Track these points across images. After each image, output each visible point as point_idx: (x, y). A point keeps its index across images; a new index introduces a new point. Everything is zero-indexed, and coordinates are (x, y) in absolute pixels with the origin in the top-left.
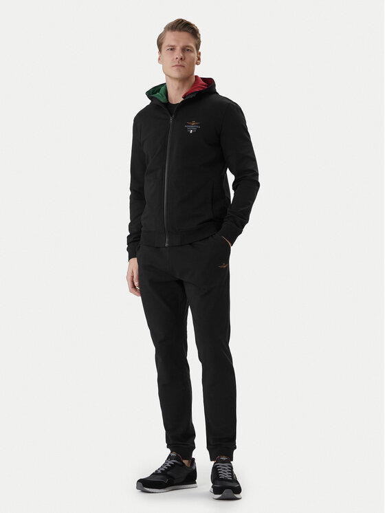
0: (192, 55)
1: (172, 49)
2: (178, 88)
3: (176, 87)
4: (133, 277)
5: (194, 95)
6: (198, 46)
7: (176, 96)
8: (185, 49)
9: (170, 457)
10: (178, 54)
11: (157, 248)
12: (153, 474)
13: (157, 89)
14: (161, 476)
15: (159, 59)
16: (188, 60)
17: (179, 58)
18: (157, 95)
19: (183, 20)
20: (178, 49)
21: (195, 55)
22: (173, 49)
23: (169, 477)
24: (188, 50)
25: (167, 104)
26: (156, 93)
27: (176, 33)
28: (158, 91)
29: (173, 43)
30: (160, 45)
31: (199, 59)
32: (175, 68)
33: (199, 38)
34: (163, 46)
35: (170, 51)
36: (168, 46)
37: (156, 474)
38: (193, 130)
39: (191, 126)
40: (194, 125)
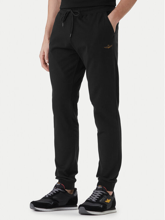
4: (44, 56)
9: (56, 187)
12: (43, 198)
14: (49, 200)
23: (54, 200)
37: (45, 198)
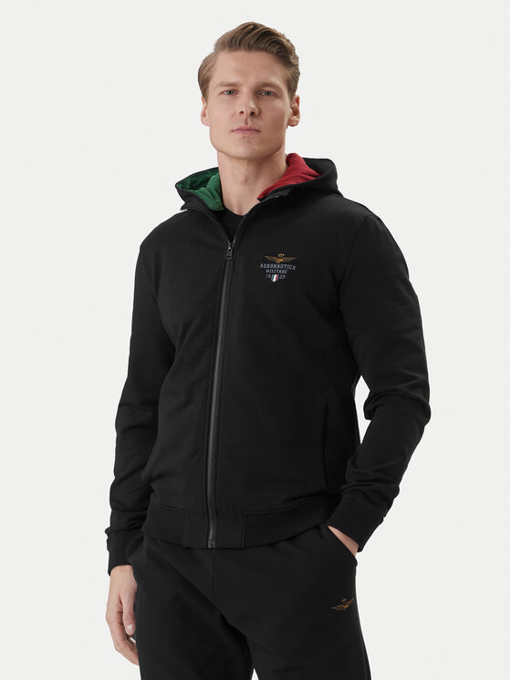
0: (278, 103)
1: (230, 92)
2: (246, 180)
3: (241, 178)
5: (285, 193)
6: (292, 84)
7: (241, 196)
8: (261, 92)
10: (245, 102)
11: (187, 548)
13: (200, 179)
15: (204, 115)
16: (267, 115)
17: (247, 111)
18: (202, 192)
19: (255, 26)
20: (245, 91)
21: (284, 104)
22: (232, 91)
24: (268, 93)
25: (224, 214)
26: (197, 187)
27: (241, 55)
28: (204, 183)
29: (233, 79)
30: (204, 82)
31: (296, 112)
32: (239, 136)
33: (296, 66)
34: (212, 85)
35: (226, 97)
36: (222, 84)
38: (280, 274)
39: (275, 266)
40: (282, 263)
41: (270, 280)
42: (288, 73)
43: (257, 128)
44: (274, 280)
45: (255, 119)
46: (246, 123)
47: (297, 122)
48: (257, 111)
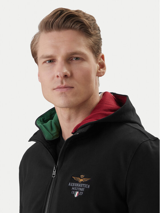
0: (85, 65)
1: (50, 61)
8: (72, 58)
17: (61, 75)
20: (60, 59)
22: (52, 60)
24: (77, 59)
27: (54, 34)
32: (58, 92)
35: (47, 65)
36: (43, 57)
38: (80, 191)
39: (78, 185)
40: (82, 183)
41: (74, 195)
42: (91, 41)
43: (70, 85)
44: (76, 196)
45: (68, 80)
46: (62, 83)
47: (104, 73)
48: (69, 73)
